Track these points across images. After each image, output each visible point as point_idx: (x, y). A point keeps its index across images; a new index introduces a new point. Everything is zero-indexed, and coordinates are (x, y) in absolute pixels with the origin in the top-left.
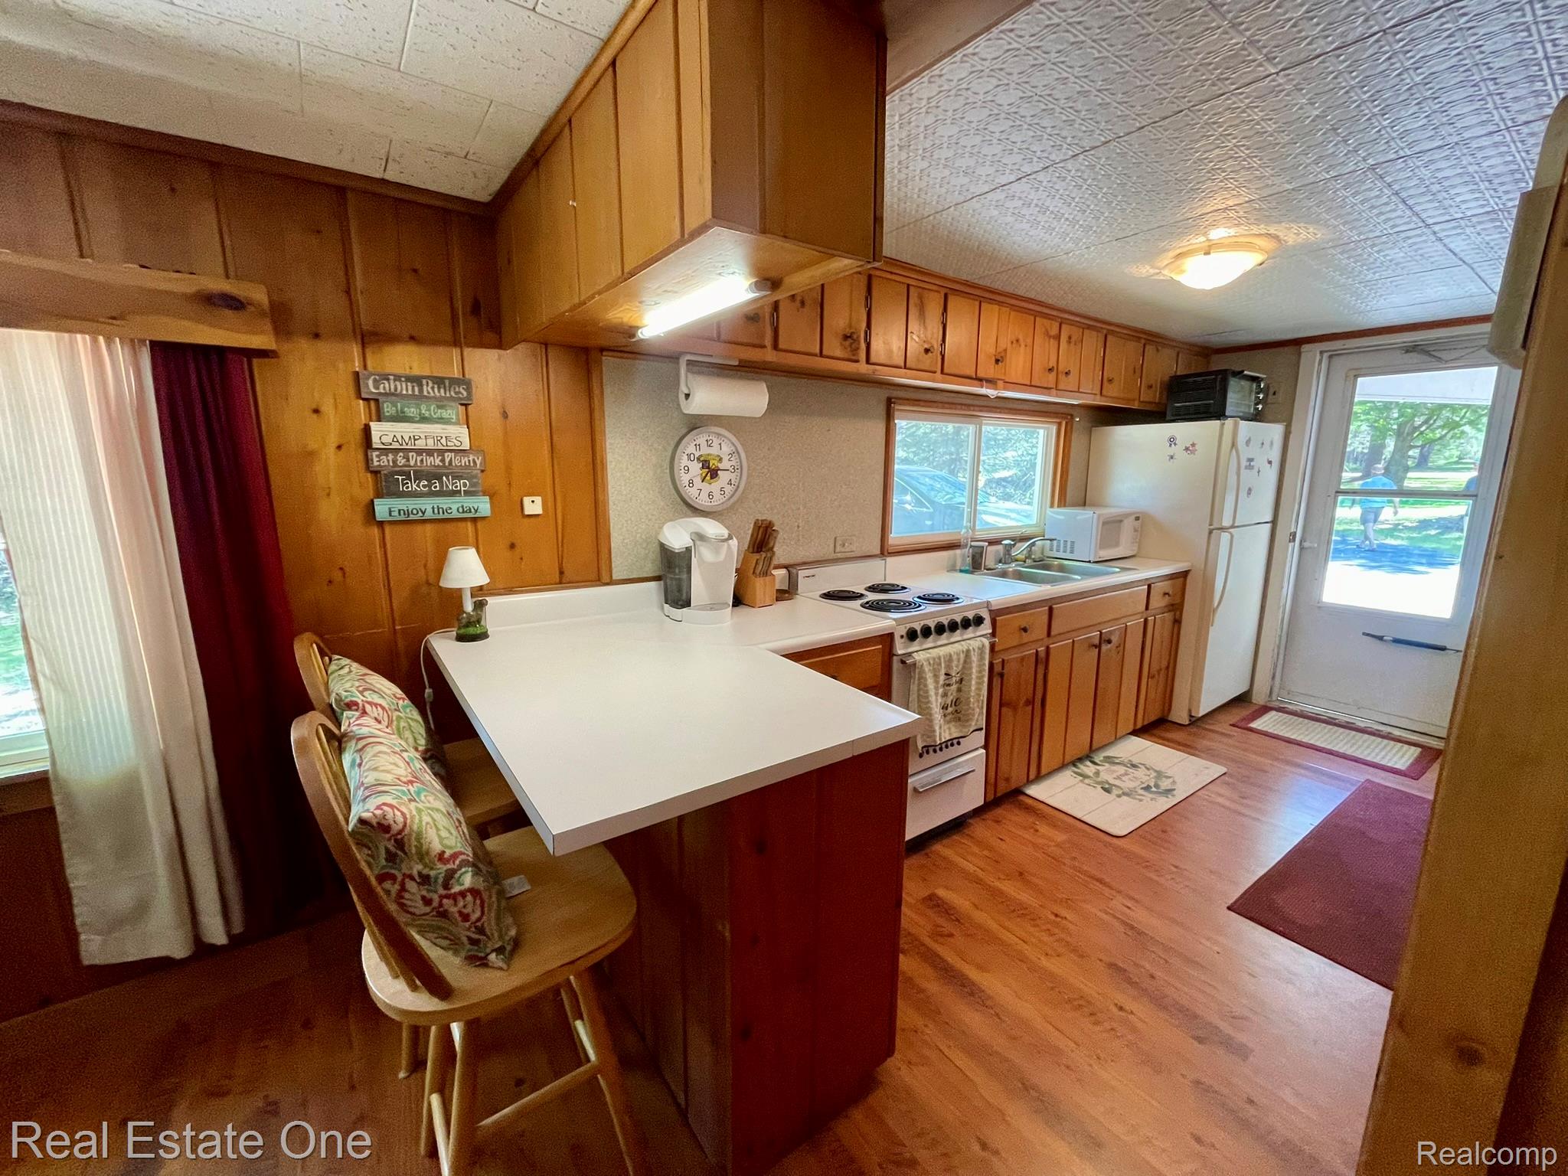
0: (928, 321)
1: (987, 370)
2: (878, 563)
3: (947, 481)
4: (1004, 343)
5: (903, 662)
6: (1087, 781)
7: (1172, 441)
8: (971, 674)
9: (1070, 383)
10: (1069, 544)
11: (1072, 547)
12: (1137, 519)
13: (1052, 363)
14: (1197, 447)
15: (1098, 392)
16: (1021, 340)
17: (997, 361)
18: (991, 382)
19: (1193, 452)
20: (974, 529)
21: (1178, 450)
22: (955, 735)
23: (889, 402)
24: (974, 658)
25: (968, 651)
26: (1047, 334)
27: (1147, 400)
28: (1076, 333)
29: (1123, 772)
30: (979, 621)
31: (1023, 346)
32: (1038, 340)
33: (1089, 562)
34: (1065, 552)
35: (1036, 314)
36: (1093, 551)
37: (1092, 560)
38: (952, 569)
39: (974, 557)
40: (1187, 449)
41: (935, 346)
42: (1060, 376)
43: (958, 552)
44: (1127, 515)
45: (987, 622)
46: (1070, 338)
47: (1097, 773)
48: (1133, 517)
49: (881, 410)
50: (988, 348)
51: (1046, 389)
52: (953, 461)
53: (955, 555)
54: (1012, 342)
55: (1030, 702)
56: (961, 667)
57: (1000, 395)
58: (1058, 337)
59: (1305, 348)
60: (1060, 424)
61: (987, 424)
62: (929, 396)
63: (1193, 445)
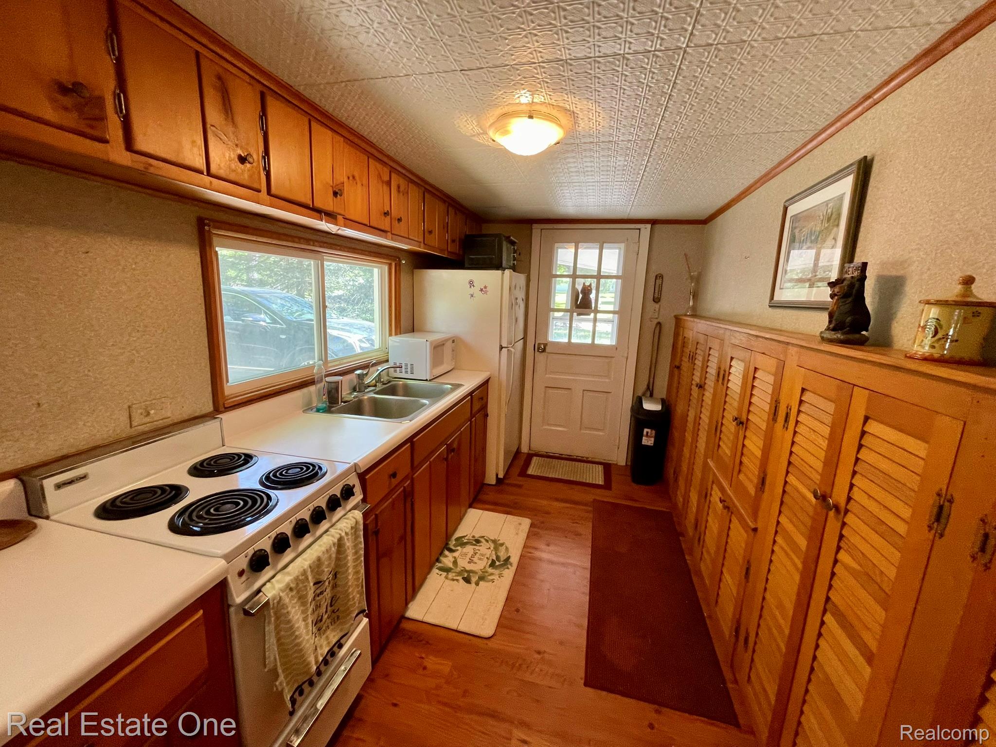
0: (239, 119)
1: (325, 201)
2: (211, 426)
3: (296, 302)
4: (341, 177)
5: (247, 613)
6: (451, 575)
7: (471, 283)
8: (346, 564)
9: (401, 228)
10: (409, 366)
11: (412, 369)
12: (453, 341)
13: (387, 209)
14: (488, 289)
15: (422, 240)
16: (357, 178)
17: (335, 194)
18: (331, 216)
19: (486, 292)
20: (326, 362)
21: (476, 290)
22: (334, 641)
23: (201, 223)
24: (348, 544)
25: (340, 539)
26: (380, 177)
27: (452, 250)
28: (403, 183)
29: (472, 552)
30: (348, 492)
31: (359, 185)
32: (374, 181)
33: (426, 380)
34: (406, 372)
35: (370, 155)
36: (428, 371)
37: (428, 379)
38: (308, 408)
39: (329, 392)
40: (481, 290)
41: (255, 156)
42: (393, 223)
43: (312, 388)
44: (447, 340)
45: (358, 490)
46: (399, 187)
47: (455, 563)
48: (451, 341)
49: (191, 230)
50: (324, 177)
51: (382, 232)
52: (299, 284)
53: (310, 394)
54: (349, 178)
55: (403, 538)
56: (333, 565)
57: (340, 232)
58: (389, 183)
59: (535, 226)
60: (390, 265)
61: (328, 260)
62: (257, 223)
63: (485, 287)
